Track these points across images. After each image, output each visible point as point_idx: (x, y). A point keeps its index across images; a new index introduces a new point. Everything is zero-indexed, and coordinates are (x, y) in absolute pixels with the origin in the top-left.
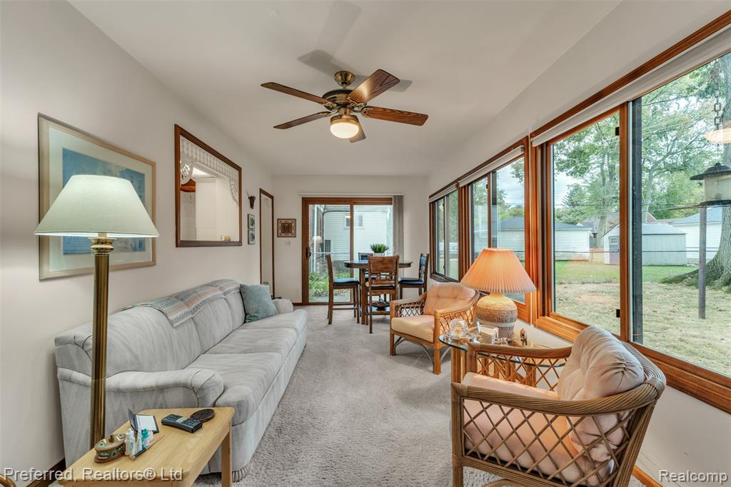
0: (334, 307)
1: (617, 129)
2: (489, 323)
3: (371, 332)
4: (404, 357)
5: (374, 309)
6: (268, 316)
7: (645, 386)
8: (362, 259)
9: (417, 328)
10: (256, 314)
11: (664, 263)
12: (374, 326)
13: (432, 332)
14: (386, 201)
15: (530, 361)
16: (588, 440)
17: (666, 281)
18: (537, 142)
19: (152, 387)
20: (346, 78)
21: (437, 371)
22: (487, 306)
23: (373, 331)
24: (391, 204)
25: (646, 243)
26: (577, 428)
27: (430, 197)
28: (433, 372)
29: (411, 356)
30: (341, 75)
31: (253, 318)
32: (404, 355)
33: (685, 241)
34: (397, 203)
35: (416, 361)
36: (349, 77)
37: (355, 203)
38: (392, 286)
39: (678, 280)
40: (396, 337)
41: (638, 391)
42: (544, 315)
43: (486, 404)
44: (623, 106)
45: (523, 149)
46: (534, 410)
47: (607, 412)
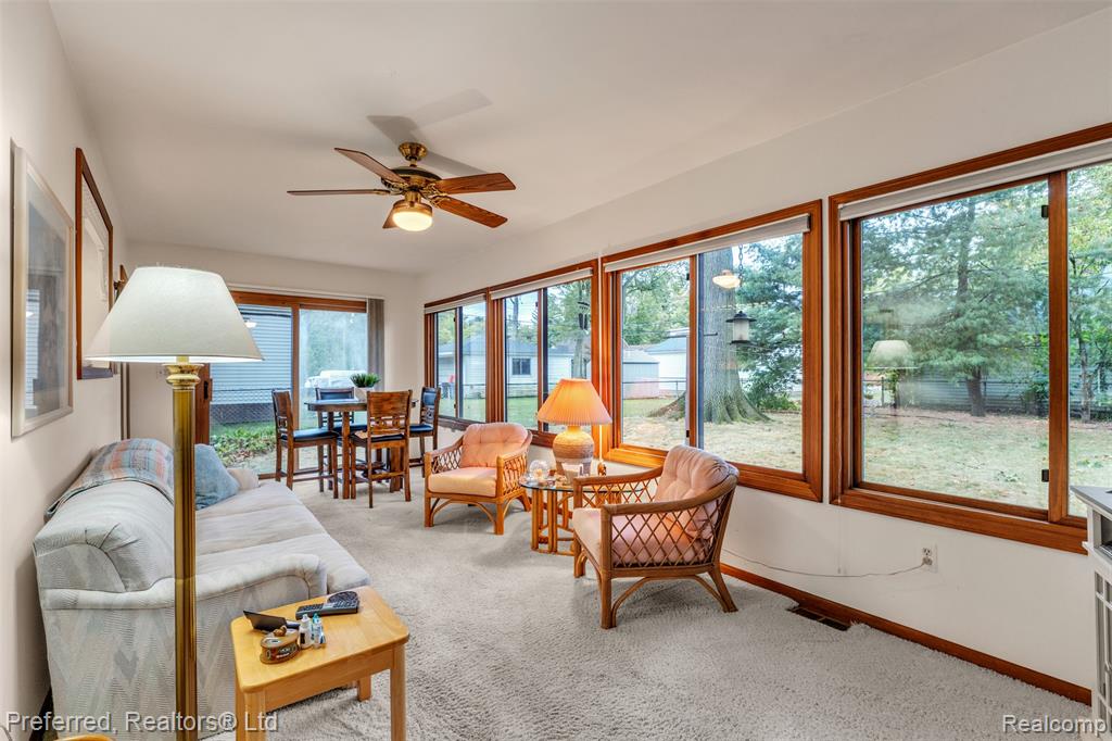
0: (295, 478)
1: (688, 275)
2: (571, 460)
3: (371, 506)
4: (446, 526)
5: (359, 474)
6: (230, 496)
7: (731, 476)
8: (322, 398)
9: (472, 482)
10: (214, 494)
11: (641, 395)
12: (374, 496)
13: (494, 484)
14: (358, 306)
15: (616, 488)
16: (700, 525)
17: (653, 415)
18: (610, 267)
19: (237, 586)
20: (417, 152)
21: (499, 530)
22: (569, 442)
23: (374, 504)
24: (365, 311)
25: (627, 373)
26: (694, 518)
27: (426, 306)
28: (496, 533)
29: (456, 522)
30: (410, 147)
31: (207, 501)
32: (442, 524)
33: (657, 371)
34: (375, 310)
35: (466, 527)
36: (421, 153)
37: (302, 306)
38: (401, 435)
39: (662, 412)
40: (433, 501)
41: (726, 483)
42: (613, 447)
43: (630, 517)
44: (693, 257)
45: (592, 271)
46: (667, 511)
47: (709, 500)
